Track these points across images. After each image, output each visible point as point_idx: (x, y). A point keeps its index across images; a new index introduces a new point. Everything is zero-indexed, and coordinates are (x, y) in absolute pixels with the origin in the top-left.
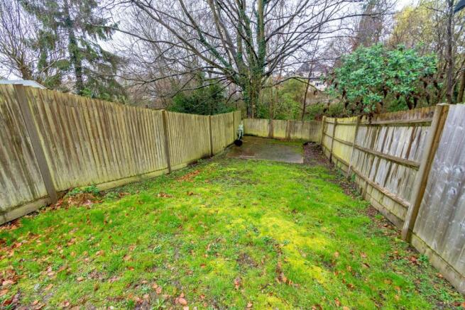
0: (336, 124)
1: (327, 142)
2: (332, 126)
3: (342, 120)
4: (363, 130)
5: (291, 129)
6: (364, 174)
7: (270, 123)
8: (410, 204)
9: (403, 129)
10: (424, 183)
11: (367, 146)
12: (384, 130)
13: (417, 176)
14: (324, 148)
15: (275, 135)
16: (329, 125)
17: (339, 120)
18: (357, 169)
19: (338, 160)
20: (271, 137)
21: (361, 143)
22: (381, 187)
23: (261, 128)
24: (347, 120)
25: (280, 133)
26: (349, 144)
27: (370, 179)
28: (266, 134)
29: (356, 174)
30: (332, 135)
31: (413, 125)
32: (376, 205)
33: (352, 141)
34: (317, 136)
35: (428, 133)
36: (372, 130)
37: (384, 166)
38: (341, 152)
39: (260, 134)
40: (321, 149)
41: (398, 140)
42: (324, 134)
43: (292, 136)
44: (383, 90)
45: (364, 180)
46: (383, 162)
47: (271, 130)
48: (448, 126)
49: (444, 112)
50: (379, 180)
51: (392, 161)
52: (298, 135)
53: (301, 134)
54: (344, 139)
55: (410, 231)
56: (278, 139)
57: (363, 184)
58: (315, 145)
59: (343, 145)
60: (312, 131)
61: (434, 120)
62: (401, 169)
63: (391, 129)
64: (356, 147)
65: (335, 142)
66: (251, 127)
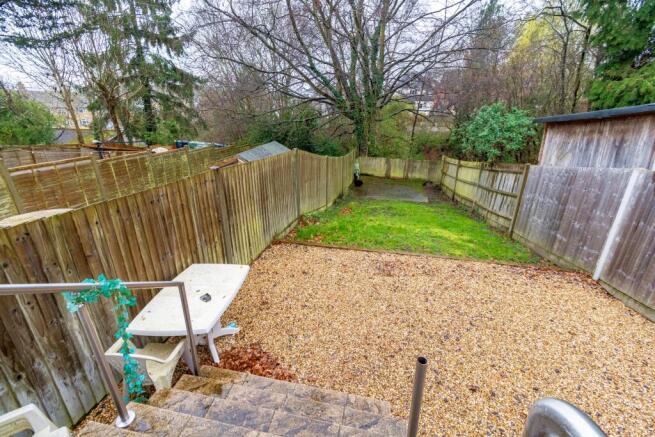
0: (460, 166)
1: (448, 182)
2: (455, 168)
3: (466, 163)
4: (486, 174)
5: (409, 168)
6: (486, 206)
7: (388, 162)
8: (512, 218)
9: (511, 175)
10: (519, 204)
11: (488, 185)
12: (500, 174)
13: (516, 201)
14: (444, 188)
15: (392, 175)
16: (450, 166)
17: (462, 162)
18: (481, 203)
19: (463, 198)
20: (388, 177)
21: (483, 184)
22: (497, 212)
23: (377, 167)
24: (471, 164)
25: (397, 173)
26: (474, 184)
27: (490, 209)
28: (382, 173)
29: (479, 206)
30: (455, 175)
31: (516, 173)
32: (494, 224)
33: (477, 182)
34: (436, 176)
35: (522, 177)
36: (492, 174)
37: (499, 197)
38: (464, 191)
39: (376, 174)
40: (440, 189)
41: (508, 182)
42: (444, 174)
43: (410, 175)
44: (500, 147)
45: (485, 209)
46: (499, 196)
47: (388, 170)
48: (529, 175)
49: (528, 168)
50: (496, 208)
51: (504, 195)
52: (417, 175)
53: (420, 174)
54: (469, 179)
55: (512, 232)
56: (394, 179)
57: (485, 213)
58: (434, 185)
59: (467, 186)
60: (431, 170)
61: (524, 172)
62: (509, 199)
63: (505, 175)
64: (480, 186)
65: (459, 183)
66: (366, 165)
